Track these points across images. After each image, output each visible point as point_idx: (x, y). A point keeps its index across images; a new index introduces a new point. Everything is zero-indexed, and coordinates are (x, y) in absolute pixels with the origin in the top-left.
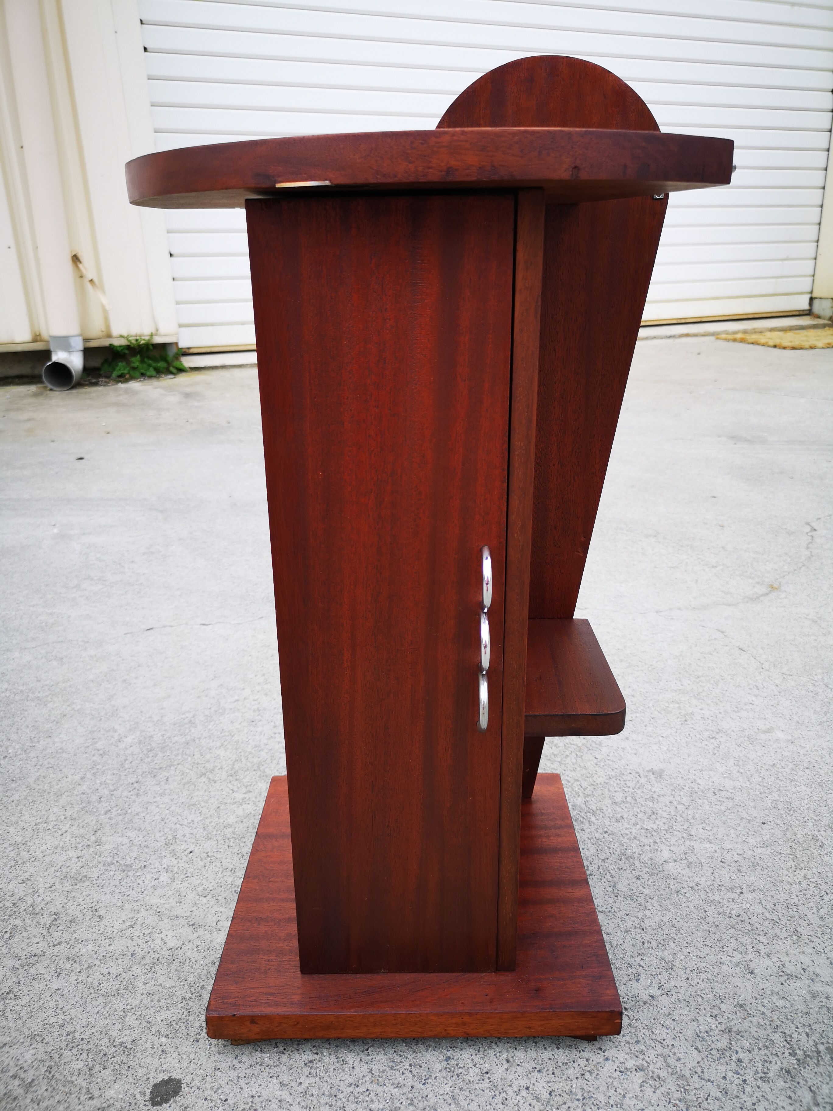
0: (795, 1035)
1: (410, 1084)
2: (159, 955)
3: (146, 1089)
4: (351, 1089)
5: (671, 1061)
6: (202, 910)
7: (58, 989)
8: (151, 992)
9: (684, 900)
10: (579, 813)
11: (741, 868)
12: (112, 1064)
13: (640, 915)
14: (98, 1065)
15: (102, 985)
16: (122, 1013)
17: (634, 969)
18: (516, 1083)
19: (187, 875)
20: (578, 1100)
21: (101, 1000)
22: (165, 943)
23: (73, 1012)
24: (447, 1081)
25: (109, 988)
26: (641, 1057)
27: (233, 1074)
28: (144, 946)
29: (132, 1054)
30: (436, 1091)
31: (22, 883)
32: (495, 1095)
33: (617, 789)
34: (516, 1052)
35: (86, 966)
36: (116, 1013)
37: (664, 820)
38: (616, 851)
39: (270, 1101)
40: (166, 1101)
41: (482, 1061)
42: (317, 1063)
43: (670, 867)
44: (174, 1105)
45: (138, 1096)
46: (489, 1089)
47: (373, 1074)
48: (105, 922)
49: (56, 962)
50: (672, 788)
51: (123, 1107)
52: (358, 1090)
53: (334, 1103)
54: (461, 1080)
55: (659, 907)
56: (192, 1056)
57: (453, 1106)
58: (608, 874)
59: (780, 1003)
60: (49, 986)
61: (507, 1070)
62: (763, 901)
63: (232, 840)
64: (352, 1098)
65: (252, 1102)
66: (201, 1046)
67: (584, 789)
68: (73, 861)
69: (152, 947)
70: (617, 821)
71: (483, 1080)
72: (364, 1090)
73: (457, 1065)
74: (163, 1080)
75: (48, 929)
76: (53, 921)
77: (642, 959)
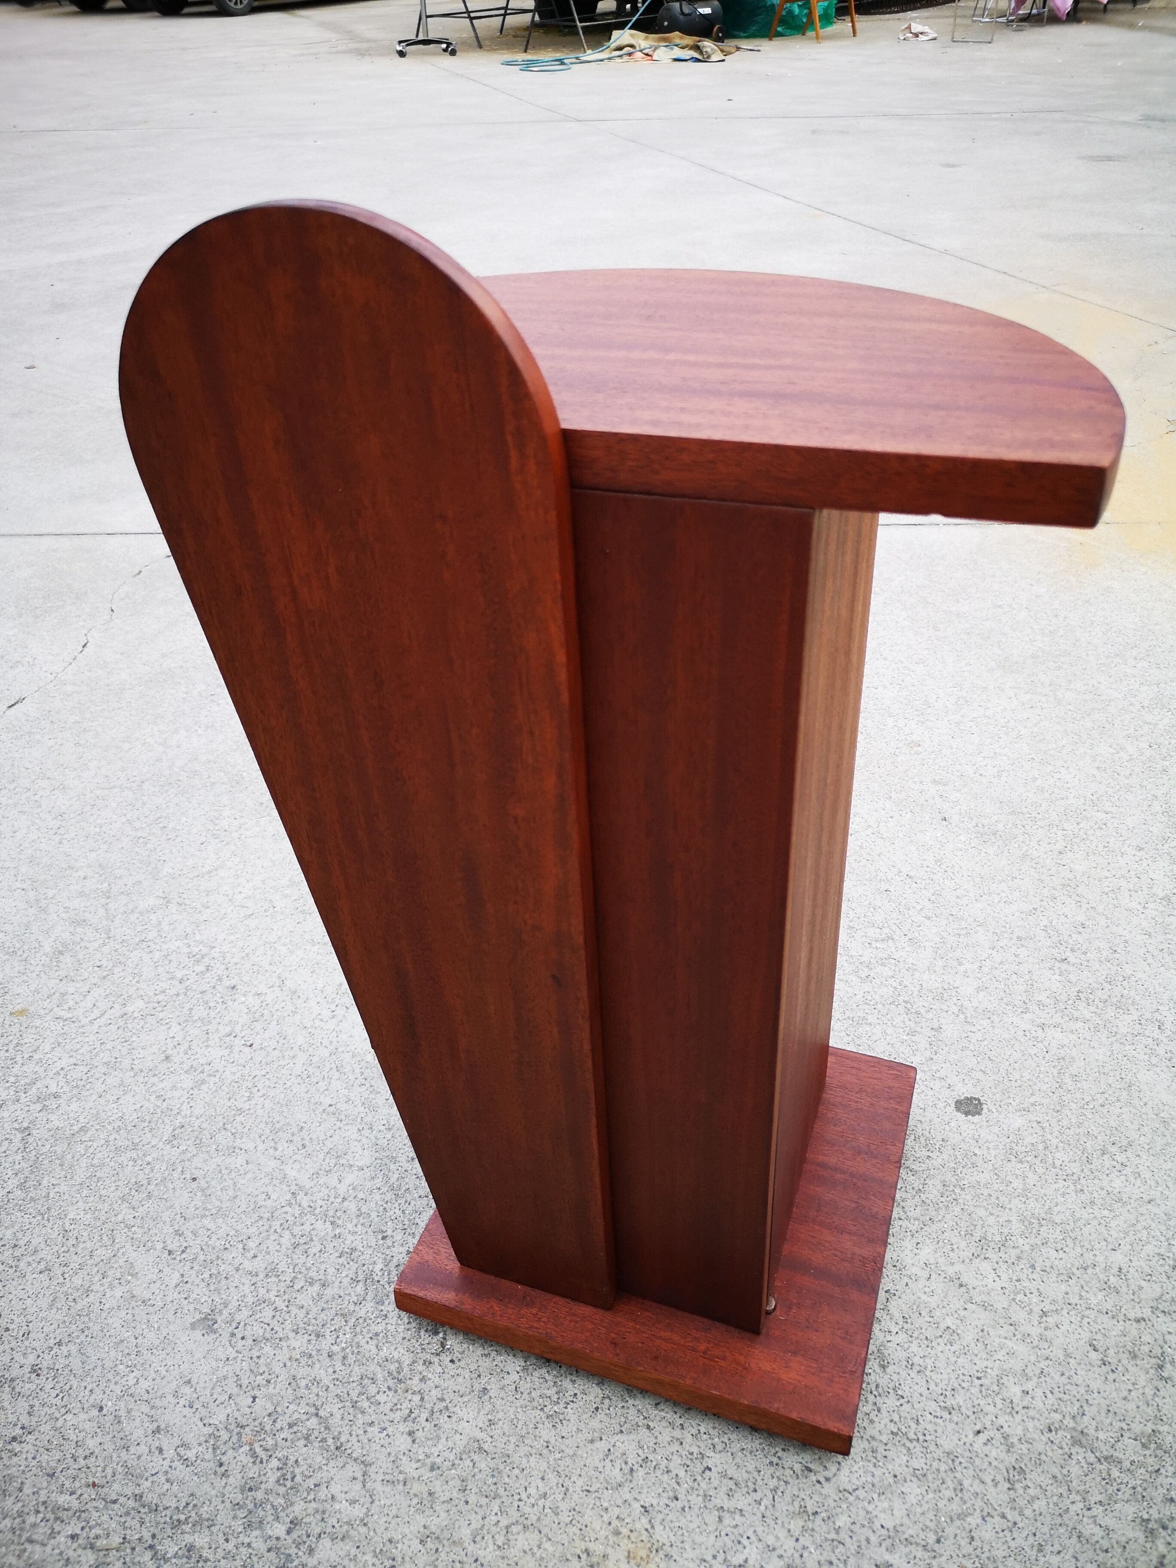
3: (988, 1114)
6: (952, 1306)
7: (1114, 1250)
8: (1000, 1208)
12: (1027, 1147)
14: (1040, 1149)
15: (1062, 1238)
16: (1029, 1195)
22: (994, 1270)
29: (1008, 1149)
40: (967, 1098)
44: (960, 1094)
45: (994, 1110)
56: (947, 1127)
74: (973, 1116)
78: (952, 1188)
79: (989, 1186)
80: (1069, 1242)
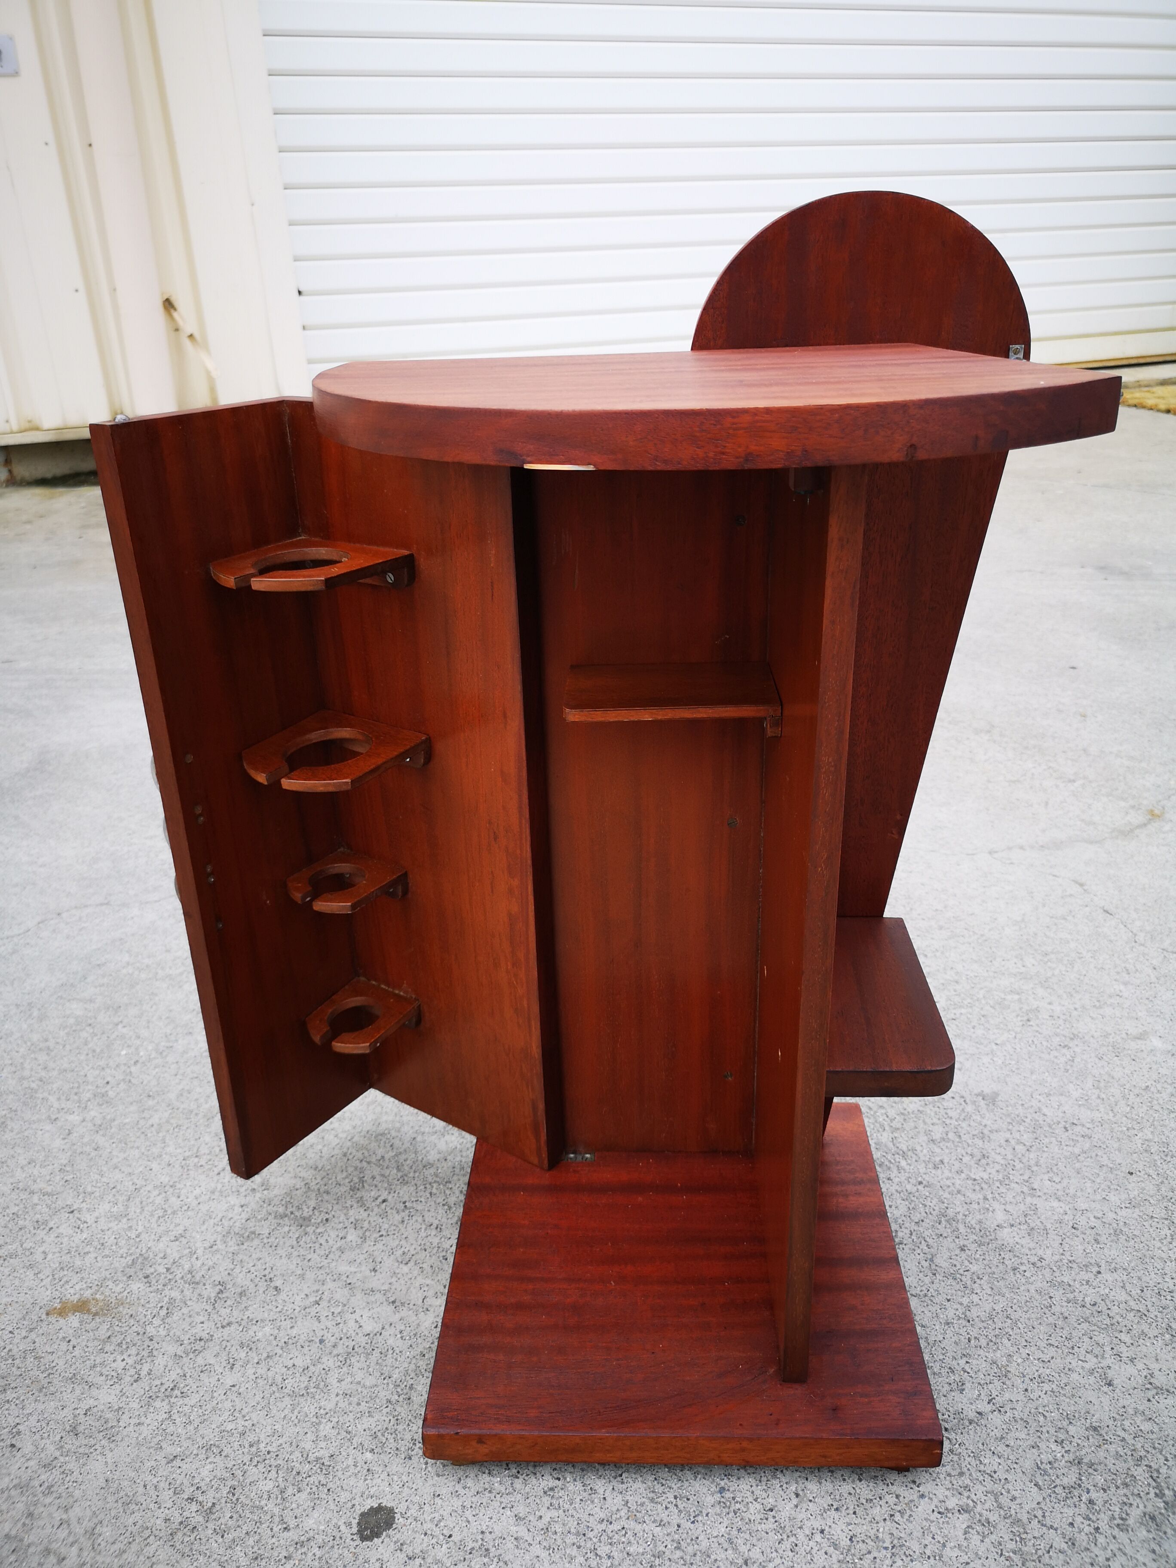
0: (1163, 1470)
1: (675, 1522)
2: (354, 1343)
3: (351, 1519)
4: (603, 1526)
5: (1004, 1500)
6: (403, 1282)
7: (233, 1386)
8: (349, 1392)
9: (1023, 1281)
10: (884, 1154)
11: (1099, 1237)
12: (307, 1485)
13: (965, 1301)
14: (291, 1487)
15: (286, 1381)
16: (314, 1419)
17: (957, 1376)
18: (808, 1524)
19: (381, 1233)
20: (886, 1548)
21: (287, 1401)
22: (361, 1326)
23: (254, 1416)
24: (721, 1520)
25: (296, 1385)
26: (966, 1494)
27: (457, 1503)
28: (334, 1330)
29: (331, 1473)
30: (708, 1532)
31: (175, 1241)
32: (782, 1539)
33: (935, 1121)
34: (807, 1484)
35: (265, 1355)
36: (307, 1419)
37: (998, 1167)
38: (934, 1210)
39: (504, 1539)
40: (378, 1535)
41: (764, 1495)
42: (558, 1492)
43: (1006, 1235)
44: (387, 1540)
45: (343, 1528)
46: (774, 1532)
47: (629, 1508)
48: (283, 1296)
49: (227, 1349)
50: (1009, 1120)
51: (326, 1541)
52: (611, 1527)
53: (583, 1544)
54: (739, 1519)
55: (990, 1290)
56: (405, 1478)
57: (730, 1552)
58: (923, 1242)
59: (1146, 1426)
60: (221, 1381)
61: (796, 1506)
62: (1127, 1285)
63: (435, 1185)
64: (604, 1538)
65: (482, 1540)
66: (415, 1465)
67: (892, 1120)
68: (236, 1211)
69: (344, 1331)
70: (936, 1167)
71: (767, 1519)
72: (620, 1527)
73: (734, 1498)
74: (372, 1508)
75: (214, 1304)
76: (219, 1293)
77: (967, 1362)
78: (401, 1399)
79: (359, 1415)
80: (279, 1379)
